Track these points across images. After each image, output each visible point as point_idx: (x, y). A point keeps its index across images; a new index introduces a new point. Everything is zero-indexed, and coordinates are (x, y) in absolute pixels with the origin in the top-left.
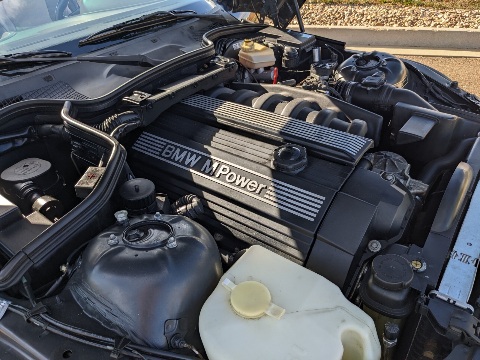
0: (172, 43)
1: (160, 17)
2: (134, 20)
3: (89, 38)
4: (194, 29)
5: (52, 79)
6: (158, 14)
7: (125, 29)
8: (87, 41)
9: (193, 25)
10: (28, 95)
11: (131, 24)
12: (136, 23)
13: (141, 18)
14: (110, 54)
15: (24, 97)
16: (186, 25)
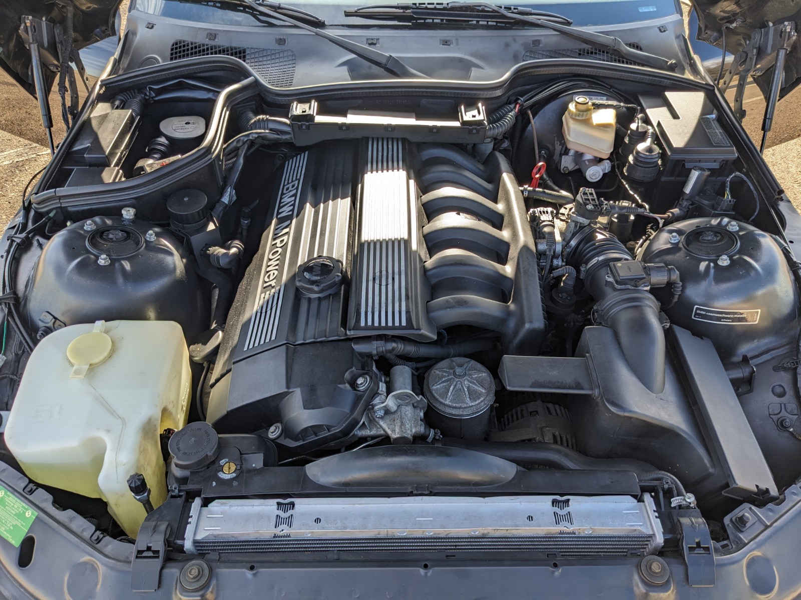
0: (472, 55)
1: (483, 11)
2: (433, 4)
3: (358, 10)
4: (541, 45)
5: (285, 43)
6: (480, 6)
7: (414, 13)
8: (356, 12)
9: (542, 39)
10: (252, 51)
11: (426, 8)
12: (435, 9)
13: (448, 4)
14: (367, 39)
15: (248, 52)
16: (527, 36)
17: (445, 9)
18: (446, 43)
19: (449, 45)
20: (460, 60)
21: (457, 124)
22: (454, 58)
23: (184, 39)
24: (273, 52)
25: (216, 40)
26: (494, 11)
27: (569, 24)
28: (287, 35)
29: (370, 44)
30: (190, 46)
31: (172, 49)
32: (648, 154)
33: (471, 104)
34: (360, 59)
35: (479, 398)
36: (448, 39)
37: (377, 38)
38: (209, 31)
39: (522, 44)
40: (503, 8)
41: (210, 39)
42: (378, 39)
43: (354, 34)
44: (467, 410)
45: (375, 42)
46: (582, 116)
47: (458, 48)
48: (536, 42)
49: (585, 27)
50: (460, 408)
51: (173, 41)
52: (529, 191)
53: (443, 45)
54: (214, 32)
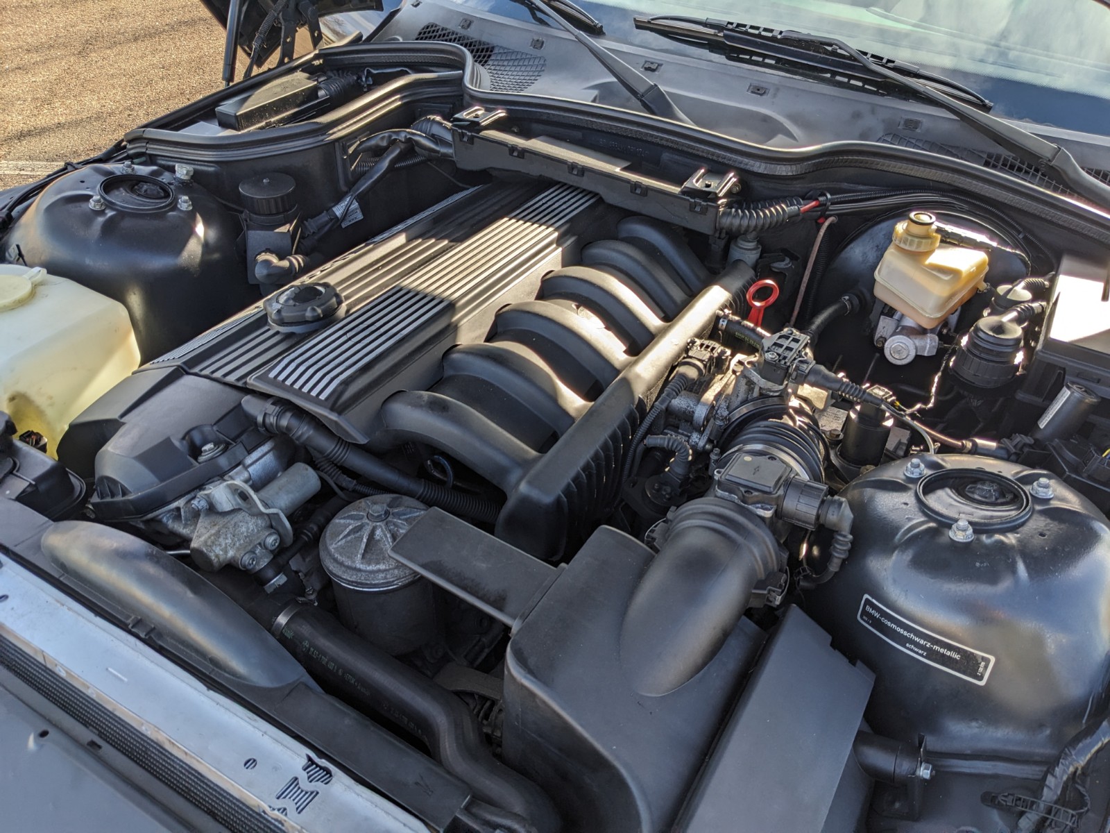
1: (834, 53)
2: (758, 28)
3: (653, 19)
4: (918, 131)
5: (541, 47)
6: (830, 45)
7: (726, 36)
8: (649, 22)
9: (924, 120)
10: (501, 51)
11: (746, 33)
12: (759, 36)
13: (781, 33)
14: (646, 62)
15: (496, 51)
16: (898, 109)
17: (774, 39)
18: (758, 91)
19: (761, 95)
20: (766, 119)
21: (676, 190)
22: (758, 114)
23: (437, 23)
24: (524, 56)
25: (469, 30)
26: (851, 58)
27: (986, 109)
28: (547, 36)
29: (647, 69)
30: (439, 32)
31: (420, 33)
32: (991, 333)
33: (718, 169)
34: (620, 85)
35: (378, 563)
36: (764, 85)
37: (660, 62)
38: (466, 17)
39: (883, 121)
40: (869, 56)
41: (463, 27)
42: (660, 65)
43: (631, 52)
44: (351, 572)
45: (654, 67)
46: (911, 245)
47: (773, 102)
48: (912, 124)
49: (1016, 122)
50: (342, 564)
51: (425, 23)
52: (730, 322)
53: (753, 92)
54: (470, 18)
